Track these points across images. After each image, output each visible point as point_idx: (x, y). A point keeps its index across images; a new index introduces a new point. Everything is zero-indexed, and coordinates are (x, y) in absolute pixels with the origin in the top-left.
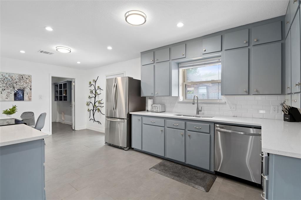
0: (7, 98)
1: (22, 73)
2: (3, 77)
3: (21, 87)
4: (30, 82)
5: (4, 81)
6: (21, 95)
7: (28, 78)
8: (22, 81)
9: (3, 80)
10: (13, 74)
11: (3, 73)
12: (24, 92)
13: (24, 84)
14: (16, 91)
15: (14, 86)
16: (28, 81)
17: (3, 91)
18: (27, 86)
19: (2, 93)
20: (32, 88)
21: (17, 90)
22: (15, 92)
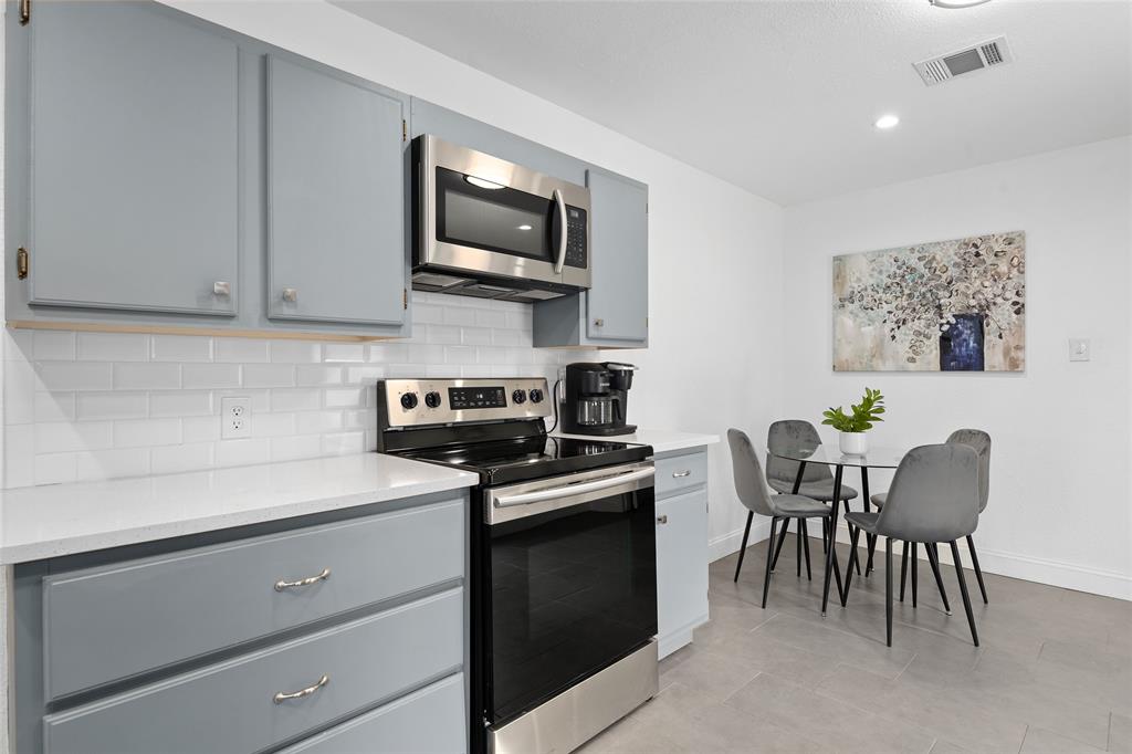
0: (912, 360)
1: (971, 232)
2: (899, 268)
3: (973, 302)
4: (1015, 271)
5: (904, 284)
6: (971, 344)
7: (1007, 248)
8: (974, 274)
9: (898, 280)
10: (939, 243)
11: (899, 250)
12: (986, 328)
13: (986, 284)
14: (948, 323)
15: (942, 301)
16: (1003, 268)
17: (899, 327)
18: (999, 292)
19: (893, 337)
20: (1030, 300)
21: (953, 321)
22: (946, 328)
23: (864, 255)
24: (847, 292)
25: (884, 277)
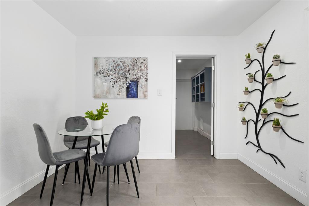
0: (119, 94)
1: (135, 56)
2: (115, 64)
3: (135, 77)
4: (145, 69)
5: (116, 69)
6: (135, 90)
7: (144, 62)
8: (136, 69)
9: (115, 68)
10: (126, 57)
11: (115, 58)
12: (138, 85)
13: (139, 72)
14: (129, 83)
15: (127, 76)
16: (143, 68)
17: (115, 84)
18: (142, 74)
19: (113, 87)
20: (148, 77)
21: (130, 82)
22: (128, 84)
23: (104, 58)
24: (98, 71)
25: (110, 66)
